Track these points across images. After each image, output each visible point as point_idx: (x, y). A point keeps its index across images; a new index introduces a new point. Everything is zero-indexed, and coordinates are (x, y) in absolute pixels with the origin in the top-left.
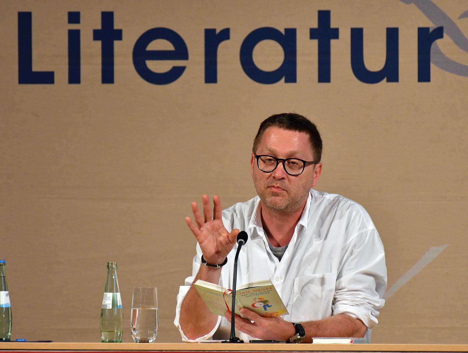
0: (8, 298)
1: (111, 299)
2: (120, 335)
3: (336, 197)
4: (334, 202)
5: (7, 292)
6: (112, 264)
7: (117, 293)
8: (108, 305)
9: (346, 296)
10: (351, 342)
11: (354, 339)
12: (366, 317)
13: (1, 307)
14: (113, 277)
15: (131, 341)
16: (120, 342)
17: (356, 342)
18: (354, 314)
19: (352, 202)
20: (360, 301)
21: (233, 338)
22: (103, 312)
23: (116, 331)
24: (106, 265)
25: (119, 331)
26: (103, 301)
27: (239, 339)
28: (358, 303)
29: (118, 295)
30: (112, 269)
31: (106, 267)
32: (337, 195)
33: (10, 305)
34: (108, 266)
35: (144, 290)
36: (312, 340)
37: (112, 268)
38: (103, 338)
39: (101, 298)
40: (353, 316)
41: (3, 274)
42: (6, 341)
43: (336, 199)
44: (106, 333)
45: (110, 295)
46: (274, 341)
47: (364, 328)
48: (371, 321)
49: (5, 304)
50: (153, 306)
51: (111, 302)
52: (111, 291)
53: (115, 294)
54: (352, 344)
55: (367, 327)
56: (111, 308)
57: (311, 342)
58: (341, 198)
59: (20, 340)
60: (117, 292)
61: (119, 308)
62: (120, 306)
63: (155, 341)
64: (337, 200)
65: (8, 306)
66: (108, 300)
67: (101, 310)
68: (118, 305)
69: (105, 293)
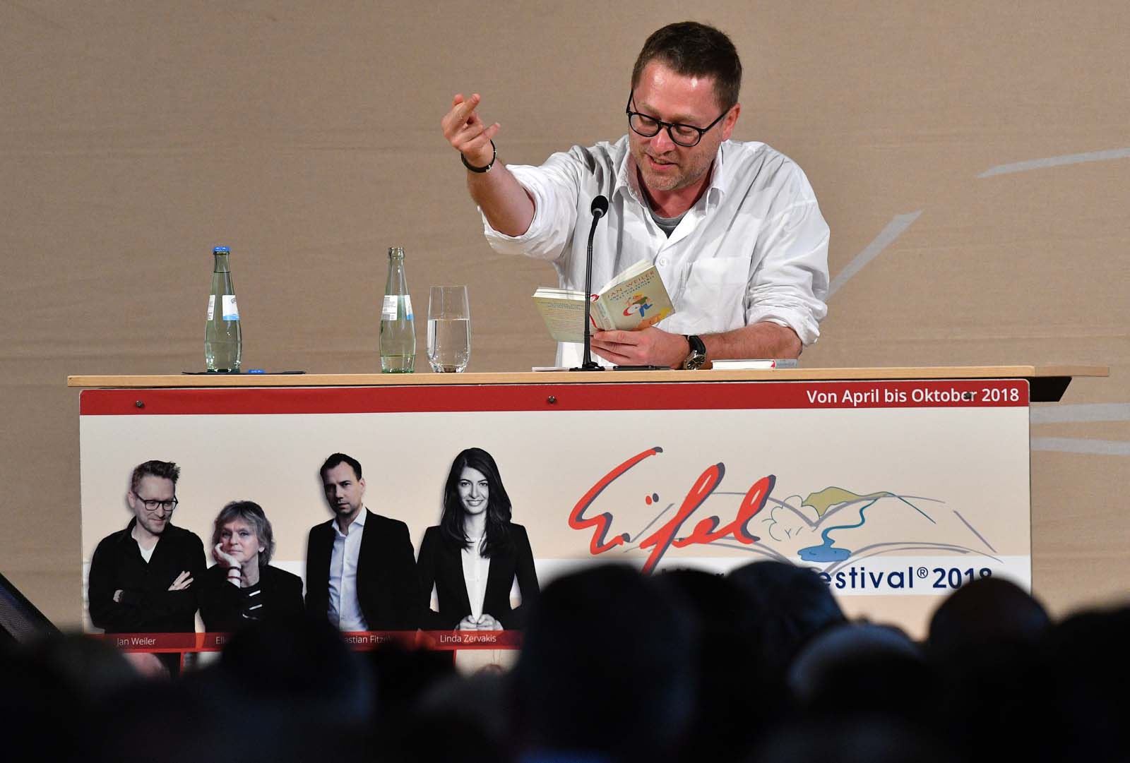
0: (235, 305)
1: (396, 305)
2: (411, 361)
3: (761, 147)
4: (758, 154)
5: (233, 297)
6: (396, 250)
7: (406, 296)
8: (391, 315)
9: (770, 294)
10: (773, 366)
11: (777, 361)
12: (802, 326)
13: (224, 319)
14: (399, 271)
15: (429, 370)
16: (411, 372)
17: (780, 366)
18: (783, 319)
19: (787, 159)
20: (791, 300)
21: (588, 364)
22: (383, 326)
23: (404, 355)
24: (388, 251)
25: (409, 355)
26: (384, 308)
27: (596, 364)
28: (787, 303)
29: (407, 298)
30: (397, 259)
31: (388, 254)
32: (762, 144)
33: (238, 317)
34: (390, 254)
35: (446, 290)
36: (712, 364)
37: (397, 257)
38: (384, 367)
39: (380, 304)
40: (781, 323)
41: (226, 268)
42: (232, 373)
43: (761, 150)
44: (390, 358)
45: (393, 299)
46: (652, 367)
47: (797, 343)
48: (810, 332)
49: (230, 316)
50: (462, 314)
51: (395, 310)
52: (396, 293)
53: (402, 297)
54: (775, 369)
55: (802, 343)
56: (395, 318)
57: (711, 367)
58: (769, 149)
59: (255, 372)
60: (405, 294)
61: (408, 319)
62: (409, 316)
63: (466, 370)
64: (763, 151)
65: (235, 317)
66: (391, 306)
67: (380, 322)
68: (407, 314)
69: (386, 296)
